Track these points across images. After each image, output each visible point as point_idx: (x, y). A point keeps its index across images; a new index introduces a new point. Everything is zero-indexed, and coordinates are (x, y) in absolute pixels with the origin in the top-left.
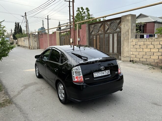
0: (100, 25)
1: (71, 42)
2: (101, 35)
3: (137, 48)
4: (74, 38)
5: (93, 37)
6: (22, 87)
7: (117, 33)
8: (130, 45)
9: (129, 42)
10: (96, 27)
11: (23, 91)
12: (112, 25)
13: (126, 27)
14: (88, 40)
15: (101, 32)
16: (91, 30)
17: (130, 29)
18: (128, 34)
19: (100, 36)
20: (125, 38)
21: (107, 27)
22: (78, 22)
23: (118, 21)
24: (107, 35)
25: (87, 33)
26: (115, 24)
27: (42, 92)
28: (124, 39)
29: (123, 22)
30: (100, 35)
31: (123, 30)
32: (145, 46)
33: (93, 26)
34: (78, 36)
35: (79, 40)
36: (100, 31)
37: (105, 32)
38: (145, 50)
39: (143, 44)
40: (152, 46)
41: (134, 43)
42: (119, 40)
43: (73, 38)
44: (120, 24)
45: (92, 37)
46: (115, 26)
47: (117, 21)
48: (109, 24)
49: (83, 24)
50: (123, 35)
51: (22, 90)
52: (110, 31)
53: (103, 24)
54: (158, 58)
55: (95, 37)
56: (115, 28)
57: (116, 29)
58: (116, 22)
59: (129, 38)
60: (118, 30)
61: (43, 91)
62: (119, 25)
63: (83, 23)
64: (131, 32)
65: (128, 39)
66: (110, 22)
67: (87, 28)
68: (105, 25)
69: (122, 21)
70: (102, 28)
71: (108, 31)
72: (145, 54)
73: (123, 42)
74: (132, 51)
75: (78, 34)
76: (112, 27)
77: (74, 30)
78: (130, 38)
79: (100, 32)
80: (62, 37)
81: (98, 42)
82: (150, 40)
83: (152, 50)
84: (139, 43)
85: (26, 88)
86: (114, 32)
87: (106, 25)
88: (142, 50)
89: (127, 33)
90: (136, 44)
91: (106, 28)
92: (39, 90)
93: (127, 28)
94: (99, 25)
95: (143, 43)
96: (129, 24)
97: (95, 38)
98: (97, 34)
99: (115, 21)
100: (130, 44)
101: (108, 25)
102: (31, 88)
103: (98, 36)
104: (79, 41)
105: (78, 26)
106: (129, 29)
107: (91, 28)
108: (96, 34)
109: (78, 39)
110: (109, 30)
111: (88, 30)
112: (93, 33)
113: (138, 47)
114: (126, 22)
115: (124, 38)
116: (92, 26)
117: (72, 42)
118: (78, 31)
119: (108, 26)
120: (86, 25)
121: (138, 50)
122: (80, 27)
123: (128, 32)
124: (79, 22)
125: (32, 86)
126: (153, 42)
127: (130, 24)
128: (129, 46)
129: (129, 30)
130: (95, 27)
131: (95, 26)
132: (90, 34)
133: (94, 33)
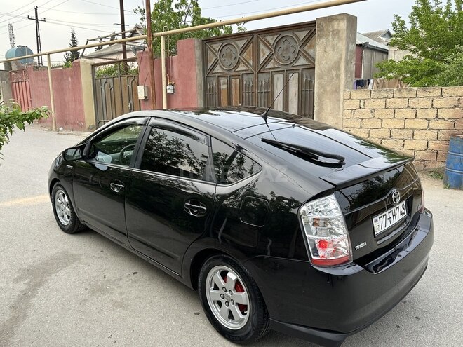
0: (241, 43)
1: (141, 95)
2: (245, 77)
3: (362, 119)
4: (153, 84)
5: (219, 82)
6: (17, 280)
7: (300, 71)
8: (342, 109)
9: (339, 100)
10: (229, 51)
11: (34, 300)
12: (283, 45)
13: (331, 53)
14: (202, 92)
15: (245, 69)
16: (212, 59)
17: (343, 60)
18: (338, 76)
19: (241, 81)
20: (328, 89)
21: (265, 52)
22: (164, 33)
23: (301, 33)
24: (264, 78)
25: (199, 70)
26: (292, 43)
27: (117, 297)
28: (325, 90)
29: (320, 37)
30: (240, 76)
31: (320, 63)
32: (390, 112)
33: (217, 46)
34: (166, 77)
35: (169, 91)
36: (242, 64)
37: (260, 68)
38: (389, 124)
39: (384, 107)
40: (409, 113)
41: (355, 104)
42: (304, 93)
43: (148, 84)
44: (308, 44)
45: (214, 81)
46: (292, 50)
47: (297, 33)
48: (272, 43)
49: (180, 39)
50: (321, 77)
51: (24, 295)
52: (276, 66)
53: (253, 40)
54: (425, 148)
55: (224, 84)
56: (293, 57)
57: (297, 59)
58: (296, 36)
59: (339, 86)
60: (302, 61)
61: (121, 294)
62: (306, 48)
63: (182, 36)
64: (346, 70)
65: (337, 91)
66: (276, 37)
67: (198, 53)
68: (258, 46)
69: (318, 35)
70: (247, 55)
71: (270, 66)
72: (386, 134)
73: (320, 98)
74: (349, 125)
75: (166, 72)
76: (280, 52)
77: (152, 59)
78: (342, 87)
79: (241, 68)
80: (104, 81)
81: (236, 98)
82: (405, 94)
83: (410, 125)
84: (370, 104)
85: (40, 284)
86: (290, 68)
87: (262, 47)
88: (377, 124)
89: (334, 72)
90: (362, 106)
91: (261, 55)
92: (102, 290)
93: (332, 56)
94: (237, 45)
95: (382, 102)
96: (340, 44)
97: (224, 87)
98: (233, 73)
99: (292, 31)
100: (341, 106)
101: (270, 44)
102: (64, 283)
103: (236, 81)
104: (168, 95)
105: (166, 45)
106: (341, 59)
107: (209, 52)
108: (228, 74)
109: (168, 87)
110: (273, 61)
111: (201, 59)
112: (218, 70)
113: (366, 114)
114: (330, 38)
115: (323, 87)
116: (214, 46)
117: (146, 97)
118: (166, 60)
119: (270, 49)
120: (196, 42)
121: (367, 124)
122: (172, 50)
123: (338, 68)
124: (168, 32)
125: (62, 273)
126: (413, 100)
127: (342, 46)
128: (339, 111)
129: (339, 62)
130: (224, 51)
131: (226, 47)
132: (207, 72)
133: (220, 71)
